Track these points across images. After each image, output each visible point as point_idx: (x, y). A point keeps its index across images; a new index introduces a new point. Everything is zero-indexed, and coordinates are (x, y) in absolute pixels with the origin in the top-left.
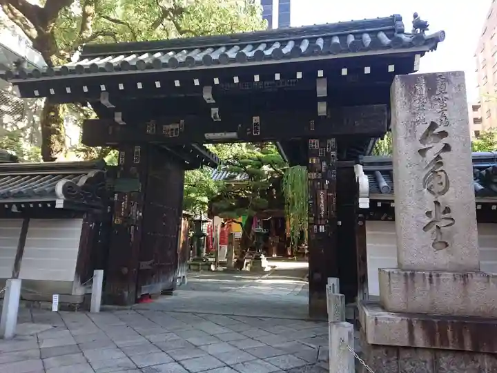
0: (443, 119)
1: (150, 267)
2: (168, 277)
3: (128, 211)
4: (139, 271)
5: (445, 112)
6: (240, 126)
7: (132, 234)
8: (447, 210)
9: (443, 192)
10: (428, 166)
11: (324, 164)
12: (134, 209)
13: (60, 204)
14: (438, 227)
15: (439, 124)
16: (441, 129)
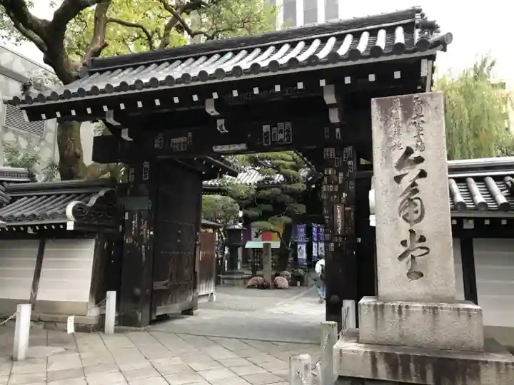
0: (419, 144)
1: (165, 288)
2: (187, 296)
3: (139, 230)
4: (153, 291)
5: (421, 137)
6: (249, 135)
7: (144, 254)
8: (422, 239)
9: (418, 221)
10: (405, 193)
11: (341, 175)
12: (144, 227)
13: (70, 226)
14: (413, 257)
15: (414, 149)
16: (416, 154)
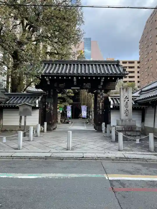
1: (54, 122)
3: (50, 107)
5: (128, 94)
6: (80, 85)
7: (52, 113)
8: (128, 110)
9: (127, 108)
10: (126, 103)
11: (101, 96)
13: (37, 106)
14: (126, 113)
16: (127, 97)
